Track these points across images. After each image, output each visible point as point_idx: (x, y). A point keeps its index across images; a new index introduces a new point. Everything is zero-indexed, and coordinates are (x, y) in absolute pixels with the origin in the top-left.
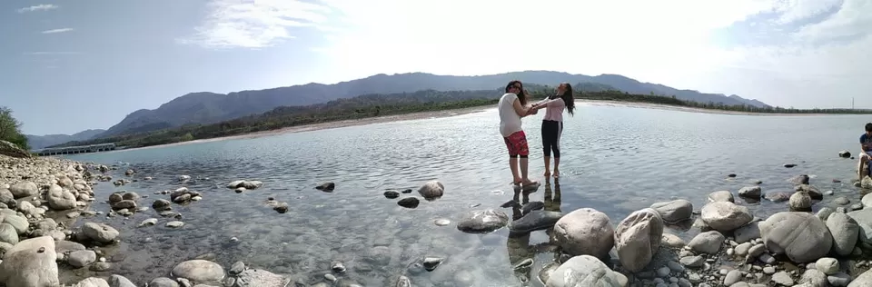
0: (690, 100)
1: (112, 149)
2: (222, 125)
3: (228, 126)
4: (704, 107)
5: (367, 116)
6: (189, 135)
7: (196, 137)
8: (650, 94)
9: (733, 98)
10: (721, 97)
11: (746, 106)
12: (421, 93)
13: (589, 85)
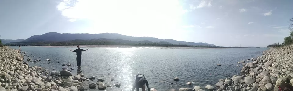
0: (192, 45)
1: (26, 46)
2: (59, 43)
3: (61, 43)
4: (196, 47)
5: (101, 45)
6: (49, 44)
7: (51, 45)
8: (179, 44)
9: (205, 44)
10: (202, 43)
11: (209, 46)
12: (117, 40)
13: (163, 42)
